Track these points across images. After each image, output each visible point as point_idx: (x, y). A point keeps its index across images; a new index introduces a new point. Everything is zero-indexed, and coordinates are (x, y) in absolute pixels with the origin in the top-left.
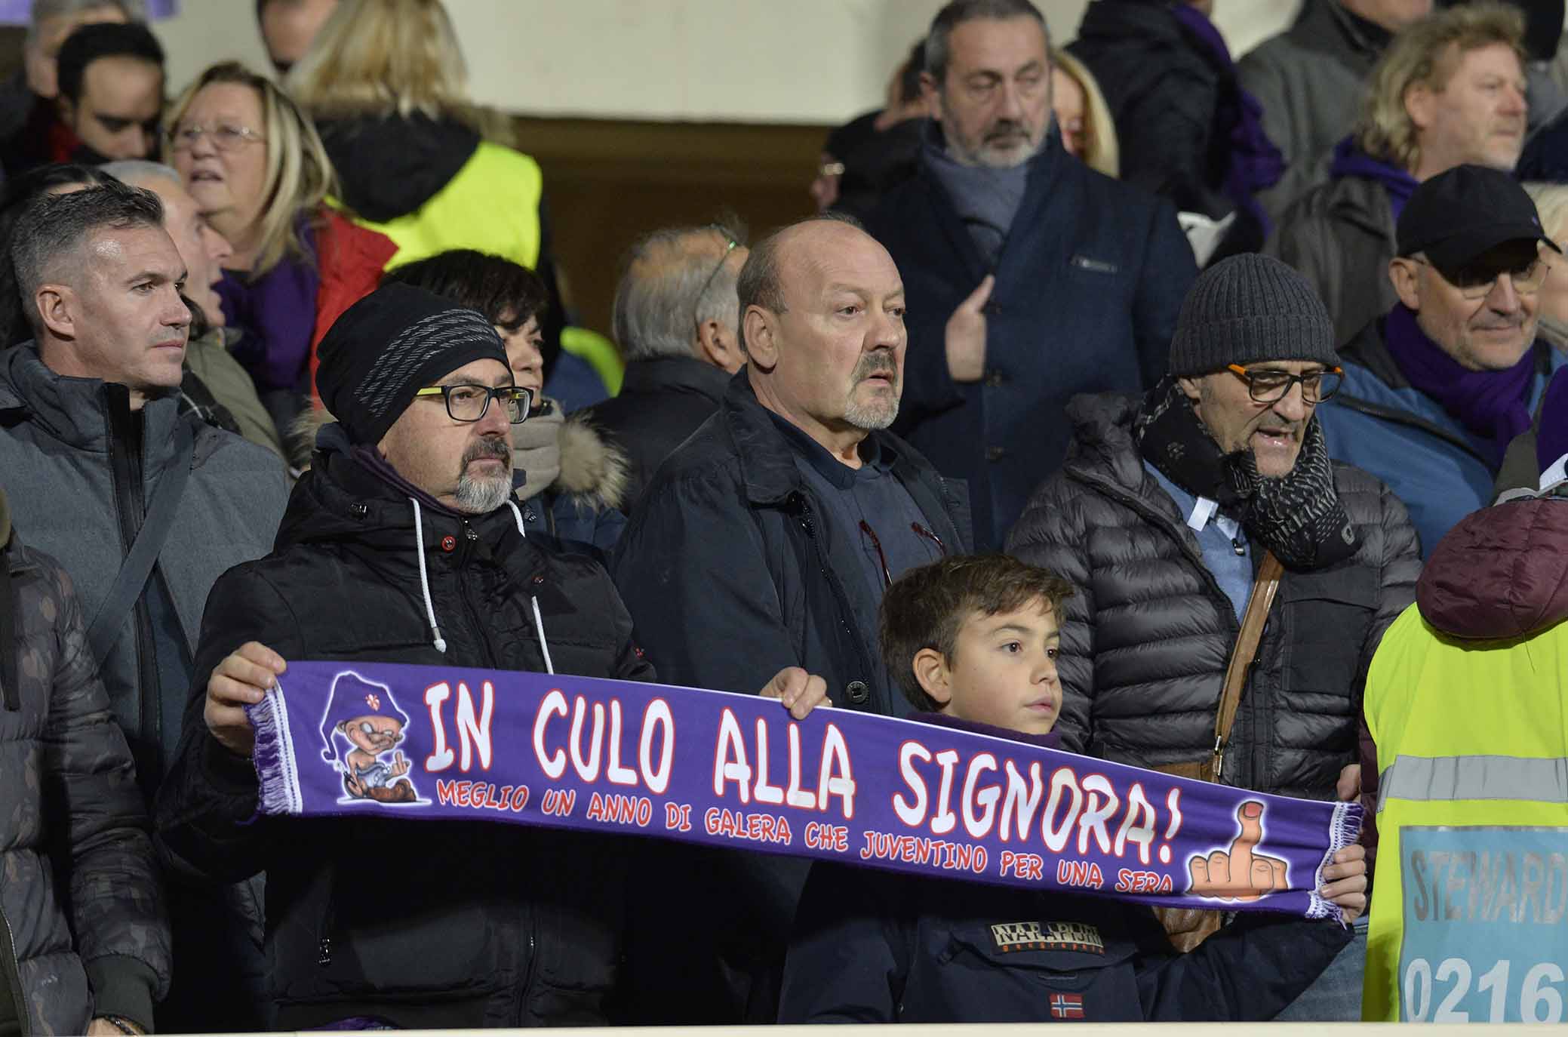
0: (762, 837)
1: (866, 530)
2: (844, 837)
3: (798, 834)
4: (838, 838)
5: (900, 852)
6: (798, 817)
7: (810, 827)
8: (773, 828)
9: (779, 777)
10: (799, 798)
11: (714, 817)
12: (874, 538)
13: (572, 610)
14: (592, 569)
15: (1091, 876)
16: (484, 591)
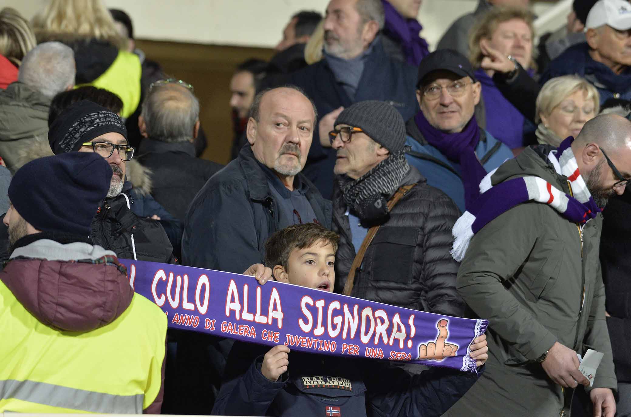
0: (244, 334)
1: (296, 213)
2: (278, 337)
3: (259, 334)
4: (275, 337)
5: (300, 343)
6: (259, 327)
7: (264, 332)
8: (249, 331)
9: (252, 310)
10: (260, 319)
11: (225, 325)
12: (299, 216)
13: (148, 241)
14: (157, 225)
15: (379, 354)
16: (111, 231)
